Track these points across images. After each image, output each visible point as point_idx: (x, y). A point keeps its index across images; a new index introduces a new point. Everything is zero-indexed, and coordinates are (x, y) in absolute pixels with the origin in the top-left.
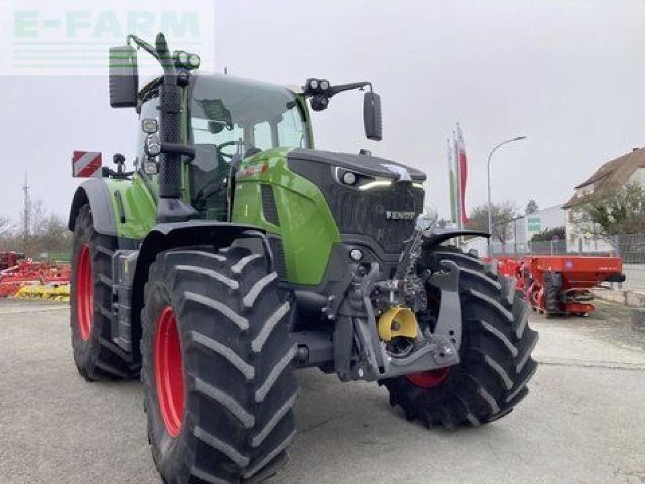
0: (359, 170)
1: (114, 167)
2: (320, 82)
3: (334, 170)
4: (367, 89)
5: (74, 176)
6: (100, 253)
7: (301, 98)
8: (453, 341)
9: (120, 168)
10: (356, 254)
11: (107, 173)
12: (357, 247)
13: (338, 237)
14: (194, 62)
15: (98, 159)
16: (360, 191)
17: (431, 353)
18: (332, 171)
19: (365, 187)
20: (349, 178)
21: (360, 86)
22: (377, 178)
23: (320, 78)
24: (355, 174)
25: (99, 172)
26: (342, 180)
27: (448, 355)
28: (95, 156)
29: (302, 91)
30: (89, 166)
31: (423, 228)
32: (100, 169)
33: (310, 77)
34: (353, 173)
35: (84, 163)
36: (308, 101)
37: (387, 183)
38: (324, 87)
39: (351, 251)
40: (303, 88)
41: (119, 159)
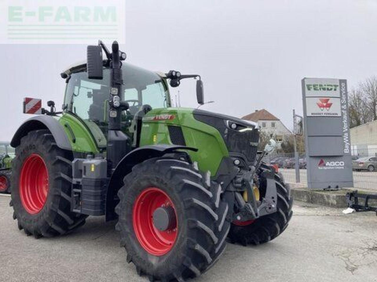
0: (238, 122)
1: (49, 109)
2: (176, 73)
3: (226, 122)
4: (198, 78)
5: (24, 112)
6: (58, 160)
7: (164, 79)
8: (274, 201)
9: (52, 109)
10: (237, 162)
11: (44, 111)
12: (237, 158)
13: (227, 154)
14: (123, 57)
15: (39, 103)
16: (240, 133)
17: (265, 208)
18: (225, 122)
19: (242, 131)
20: (234, 126)
21: (195, 76)
22: (248, 127)
23: (177, 71)
24: (236, 124)
25: (40, 111)
26: (230, 126)
27: (273, 208)
28: (38, 102)
29: (165, 76)
30: (34, 107)
31: (269, 150)
32: (40, 109)
33: (172, 70)
34: (235, 123)
35: (31, 105)
36: (168, 81)
37: (251, 129)
38: (178, 75)
39: (235, 160)
40: (166, 74)
41: (51, 104)
